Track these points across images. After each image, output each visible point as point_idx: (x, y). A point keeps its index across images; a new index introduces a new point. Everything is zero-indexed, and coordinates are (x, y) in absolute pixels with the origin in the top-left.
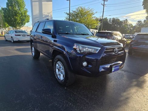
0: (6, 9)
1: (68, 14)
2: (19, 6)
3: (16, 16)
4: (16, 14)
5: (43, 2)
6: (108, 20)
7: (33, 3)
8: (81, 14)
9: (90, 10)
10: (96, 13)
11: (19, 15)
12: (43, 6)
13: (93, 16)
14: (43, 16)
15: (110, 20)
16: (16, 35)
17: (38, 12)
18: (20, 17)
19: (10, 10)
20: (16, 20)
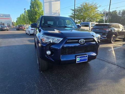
0: (30, 10)
1: (73, 10)
2: (38, 7)
3: (36, 15)
4: (36, 13)
5: (52, 2)
6: (118, 13)
7: (45, 4)
8: (85, 9)
9: (94, 4)
10: (100, 6)
11: (38, 14)
12: (52, 6)
13: (96, 10)
14: (52, 14)
15: (119, 13)
16: (31, 30)
17: (48, 11)
18: (39, 16)
19: (32, 11)
20: (36, 18)
